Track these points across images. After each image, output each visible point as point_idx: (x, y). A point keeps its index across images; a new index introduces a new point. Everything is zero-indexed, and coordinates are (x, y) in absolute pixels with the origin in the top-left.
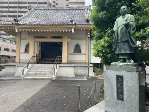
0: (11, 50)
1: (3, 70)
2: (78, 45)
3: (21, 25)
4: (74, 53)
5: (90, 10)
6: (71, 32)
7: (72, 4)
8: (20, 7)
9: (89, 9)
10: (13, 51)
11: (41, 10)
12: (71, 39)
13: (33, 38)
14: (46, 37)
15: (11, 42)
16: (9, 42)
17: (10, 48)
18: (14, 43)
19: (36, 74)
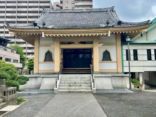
0: (12, 61)
1: (27, 82)
2: (107, 51)
3: (49, 28)
4: (102, 61)
5: (114, 12)
6: (107, 35)
7: (78, 8)
8: (19, 12)
9: (112, 11)
10: (14, 61)
11: (57, 13)
12: (102, 44)
13: (59, 44)
14: (74, 43)
15: (12, 51)
16: (10, 50)
17: (11, 58)
18: (15, 52)
19: (70, 86)
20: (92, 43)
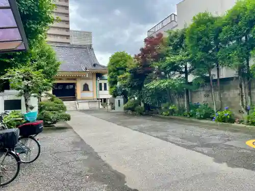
2: (86, 84)
4: (83, 91)
6: (86, 76)
20: (75, 79)
